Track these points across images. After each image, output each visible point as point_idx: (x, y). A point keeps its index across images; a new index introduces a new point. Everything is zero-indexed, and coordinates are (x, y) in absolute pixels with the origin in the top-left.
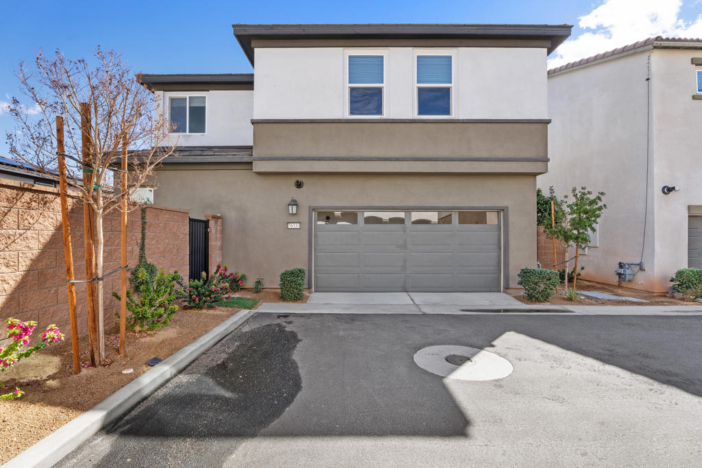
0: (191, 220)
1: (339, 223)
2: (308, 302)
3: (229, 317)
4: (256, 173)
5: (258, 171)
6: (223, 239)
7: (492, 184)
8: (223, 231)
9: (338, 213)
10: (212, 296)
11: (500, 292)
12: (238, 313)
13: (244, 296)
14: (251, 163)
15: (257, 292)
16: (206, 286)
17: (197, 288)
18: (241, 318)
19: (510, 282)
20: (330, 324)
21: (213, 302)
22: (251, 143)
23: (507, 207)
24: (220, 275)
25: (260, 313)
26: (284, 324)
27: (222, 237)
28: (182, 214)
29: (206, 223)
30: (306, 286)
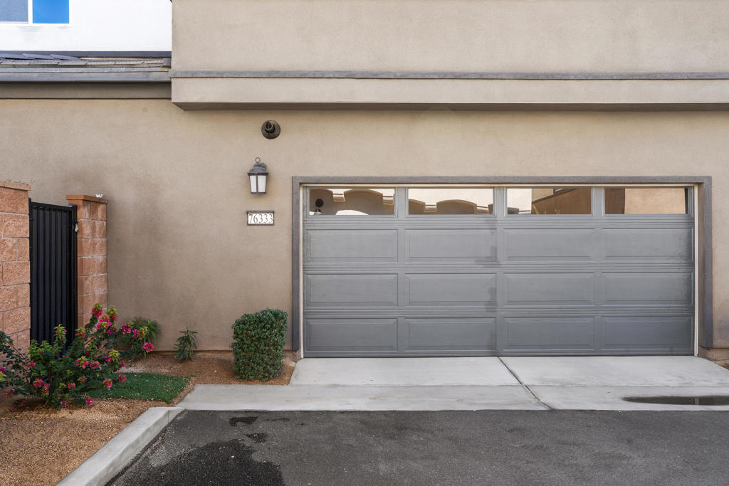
0: (34, 207)
1: (340, 213)
2: (293, 381)
3: (120, 429)
4: (176, 104)
5: (183, 100)
6: (109, 247)
7: (675, 128)
8: (108, 231)
9: (339, 192)
10: (82, 379)
11: (693, 355)
12: (141, 419)
13: (154, 370)
14: (168, 84)
15: (183, 360)
16: (67, 356)
17: (47, 360)
18: (148, 430)
19: (716, 334)
20: (352, 441)
21: (83, 391)
22: (166, 47)
23: (709, 178)
24: (100, 331)
25: (189, 412)
26: (248, 443)
27: (107, 242)
28: (14, 191)
29: (69, 214)
30: (287, 347)
